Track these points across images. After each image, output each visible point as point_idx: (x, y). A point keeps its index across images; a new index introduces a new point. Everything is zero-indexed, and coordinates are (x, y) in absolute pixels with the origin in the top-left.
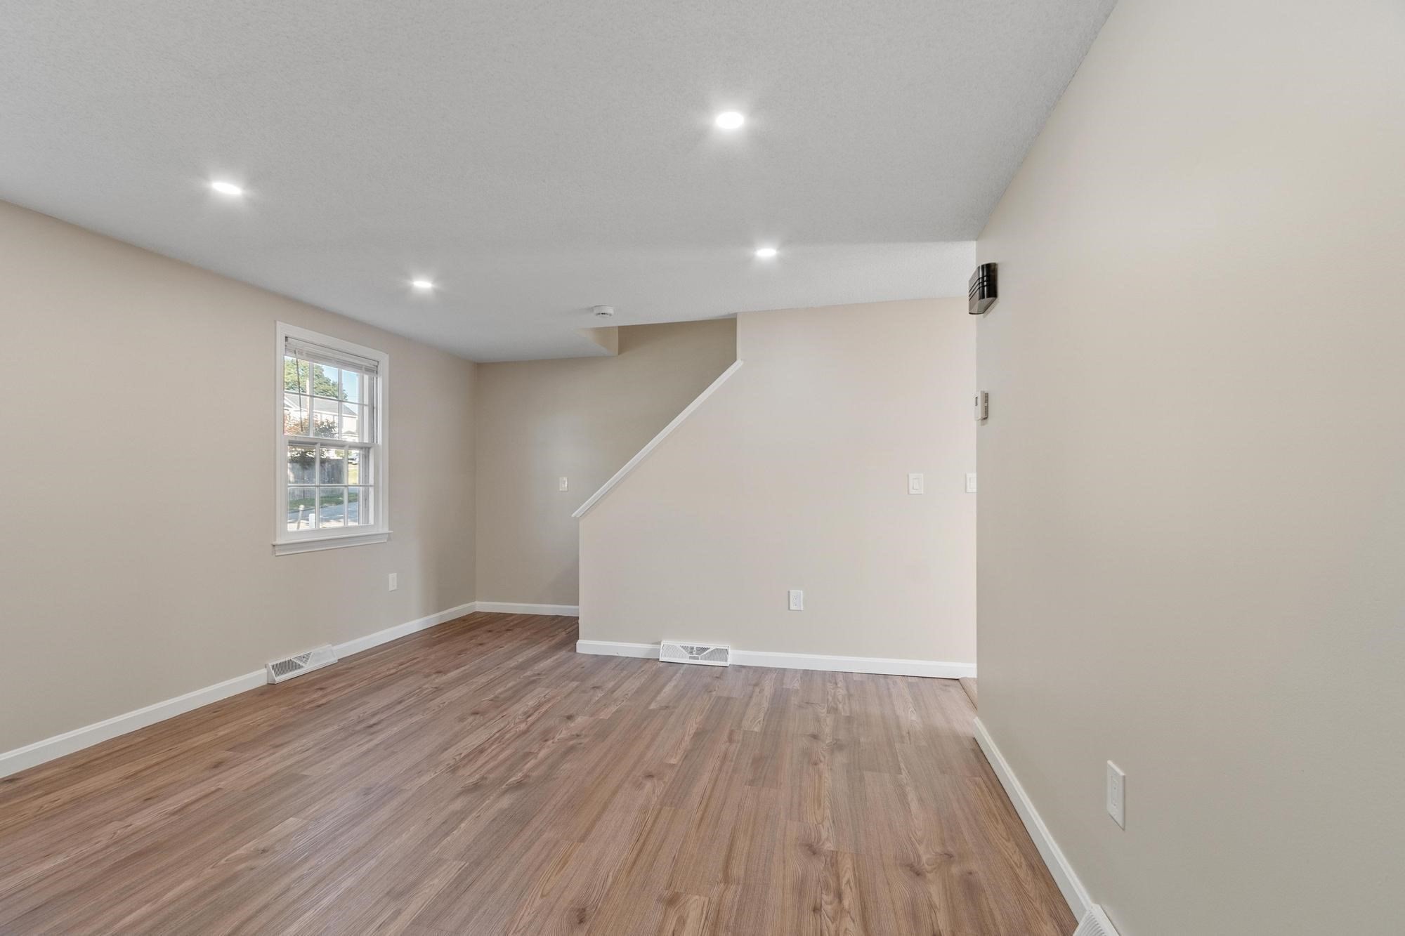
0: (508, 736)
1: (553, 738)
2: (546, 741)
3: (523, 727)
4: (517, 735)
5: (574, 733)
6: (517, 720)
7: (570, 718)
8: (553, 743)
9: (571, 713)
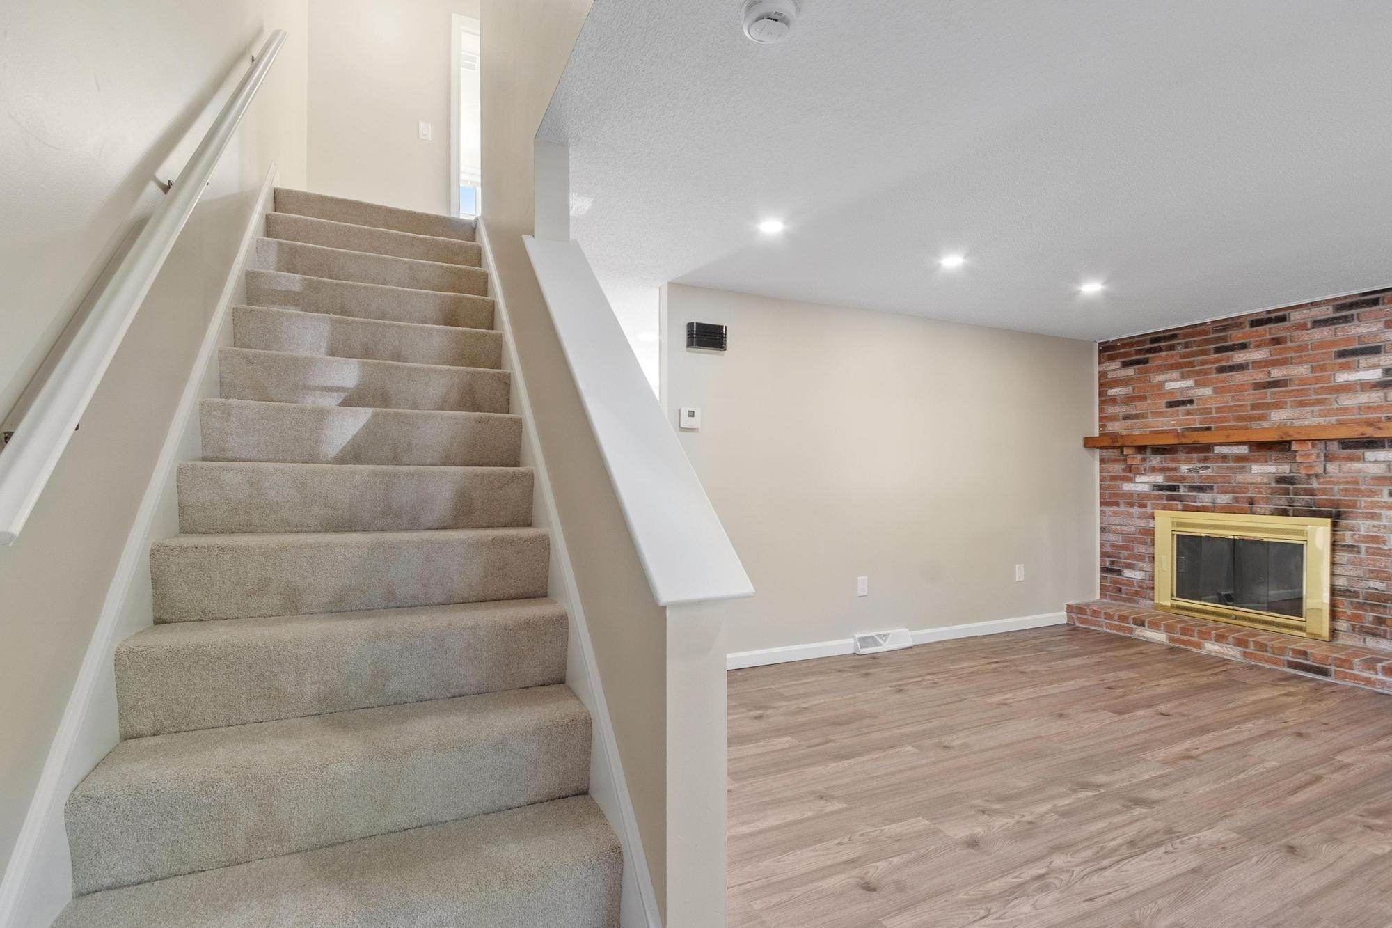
0: (1088, 853)
1: (1019, 822)
2: (1030, 823)
3: (1059, 861)
4: (1075, 848)
5: (985, 817)
6: (1065, 877)
7: (973, 843)
8: (1023, 816)
9: (965, 852)
